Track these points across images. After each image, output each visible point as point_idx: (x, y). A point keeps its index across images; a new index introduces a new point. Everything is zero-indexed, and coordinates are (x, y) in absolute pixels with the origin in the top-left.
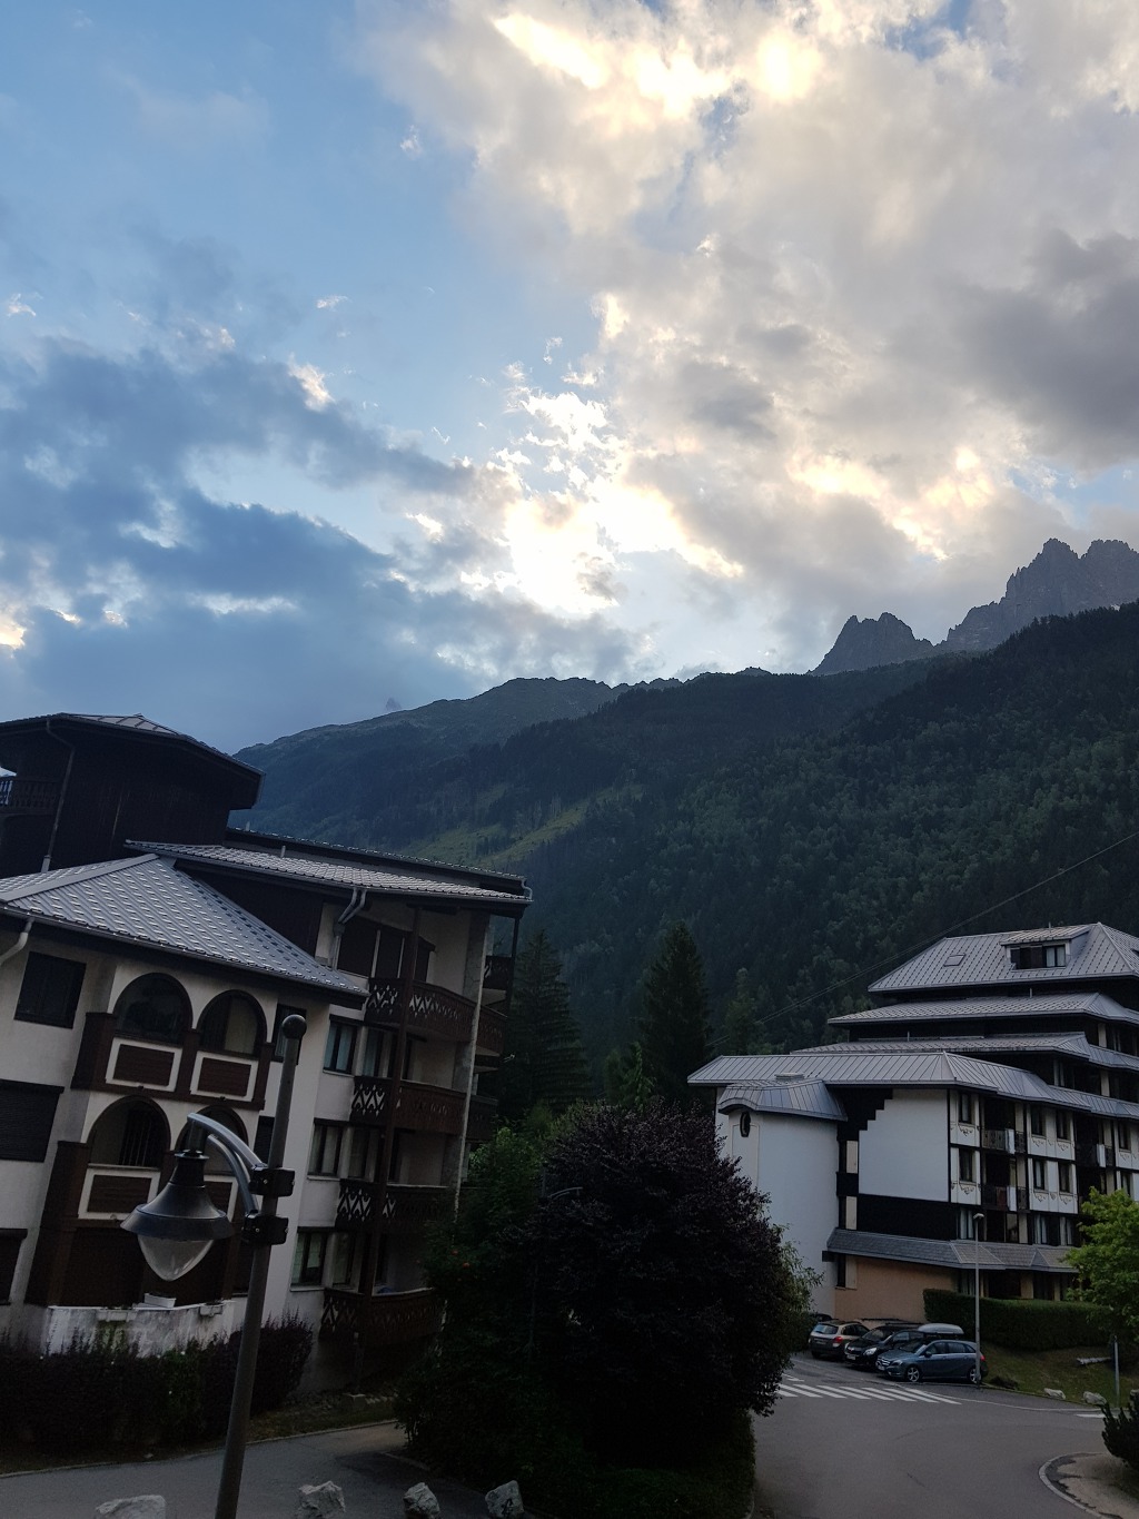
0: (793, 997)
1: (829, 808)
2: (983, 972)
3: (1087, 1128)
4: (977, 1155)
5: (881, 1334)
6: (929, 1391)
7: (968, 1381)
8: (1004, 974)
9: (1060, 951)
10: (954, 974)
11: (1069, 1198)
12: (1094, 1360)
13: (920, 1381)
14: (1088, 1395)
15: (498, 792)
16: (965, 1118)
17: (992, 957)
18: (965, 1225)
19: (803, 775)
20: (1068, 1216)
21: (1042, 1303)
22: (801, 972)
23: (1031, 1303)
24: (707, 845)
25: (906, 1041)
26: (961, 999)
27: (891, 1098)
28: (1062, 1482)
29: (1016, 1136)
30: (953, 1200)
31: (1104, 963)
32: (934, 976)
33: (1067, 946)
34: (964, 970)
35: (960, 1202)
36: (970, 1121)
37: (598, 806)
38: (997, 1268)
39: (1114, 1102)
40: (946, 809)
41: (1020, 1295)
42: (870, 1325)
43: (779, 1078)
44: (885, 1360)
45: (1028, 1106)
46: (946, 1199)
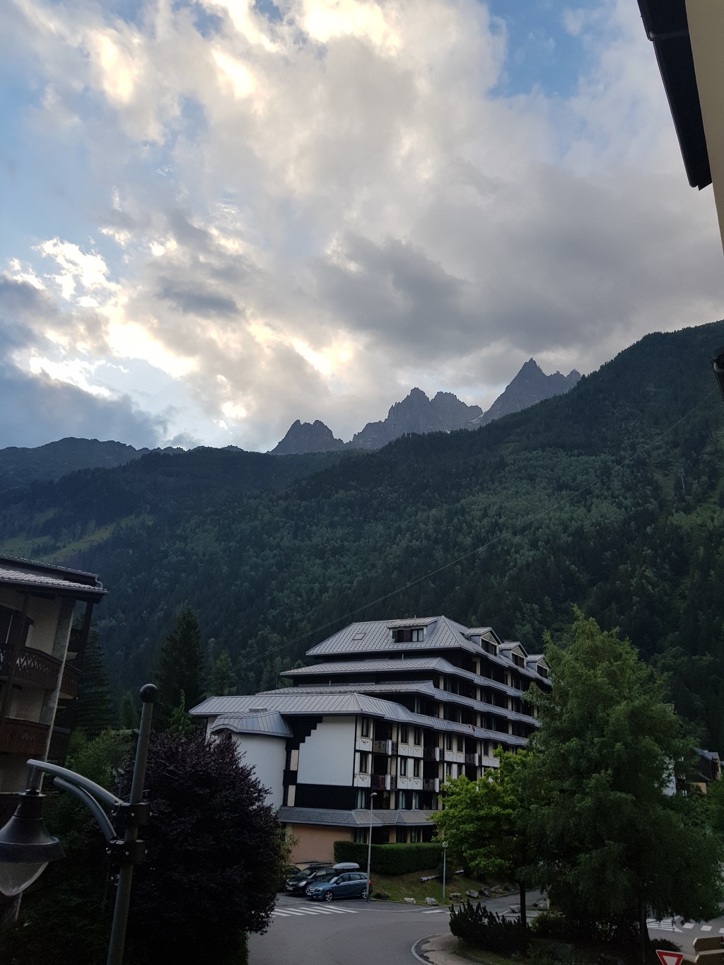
0: (244, 657)
1: (275, 538)
2: (376, 644)
3: (430, 738)
4: (370, 756)
5: (308, 872)
6: (338, 906)
7: (361, 897)
8: (388, 645)
9: (420, 632)
10: (359, 645)
11: (419, 780)
12: (430, 878)
13: (333, 900)
14: (428, 899)
15: (50, 513)
16: (364, 734)
17: (381, 635)
18: (361, 800)
19: (260, 516)
20: (417, 791)
21: (401, 846)
22: (250, 642)
23: (394, 846)
24: (194, 558)
25: (328, 686)
26: (361, 660)
27: (321, 722)
28: (425, 955)
29: (393, 744)
30: (355, 785)
31: (444, 640)
32: (346, 646)
33: (425, 629)
34: (364, 643)
35: (359, 786)
36: (367, 736)
37: (122, 528)
38: (377, 825)
39: (446, 722)
40: (346, 543)
41: (388, 841)
42: (302, 867)
43: (252, 711)
44: (312, 889)
45: (400, 726)
46: (351, 785)
